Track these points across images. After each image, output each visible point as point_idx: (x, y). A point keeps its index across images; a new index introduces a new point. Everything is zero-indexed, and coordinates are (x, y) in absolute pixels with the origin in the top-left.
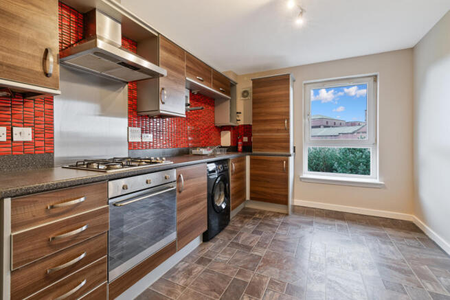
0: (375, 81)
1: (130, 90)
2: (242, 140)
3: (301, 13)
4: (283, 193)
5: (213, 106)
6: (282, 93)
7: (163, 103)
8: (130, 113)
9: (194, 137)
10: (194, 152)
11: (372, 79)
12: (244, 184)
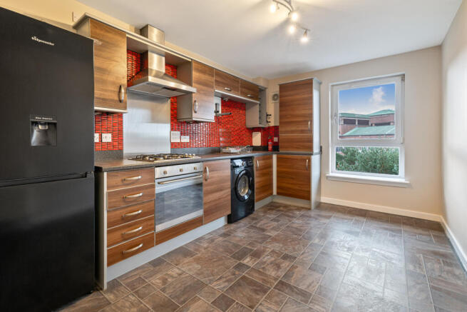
0: (403, 79)
1: (172, 103)
2: (272, 141)
3: (306, 32)
4: (306, 189)
5: (245, 109)
6: (306, 96)
7: (195, 112)
8: (172, 120)
9: (224, 137)
10: (224, 150)
11: (400, 78)
12: (271, 180)
